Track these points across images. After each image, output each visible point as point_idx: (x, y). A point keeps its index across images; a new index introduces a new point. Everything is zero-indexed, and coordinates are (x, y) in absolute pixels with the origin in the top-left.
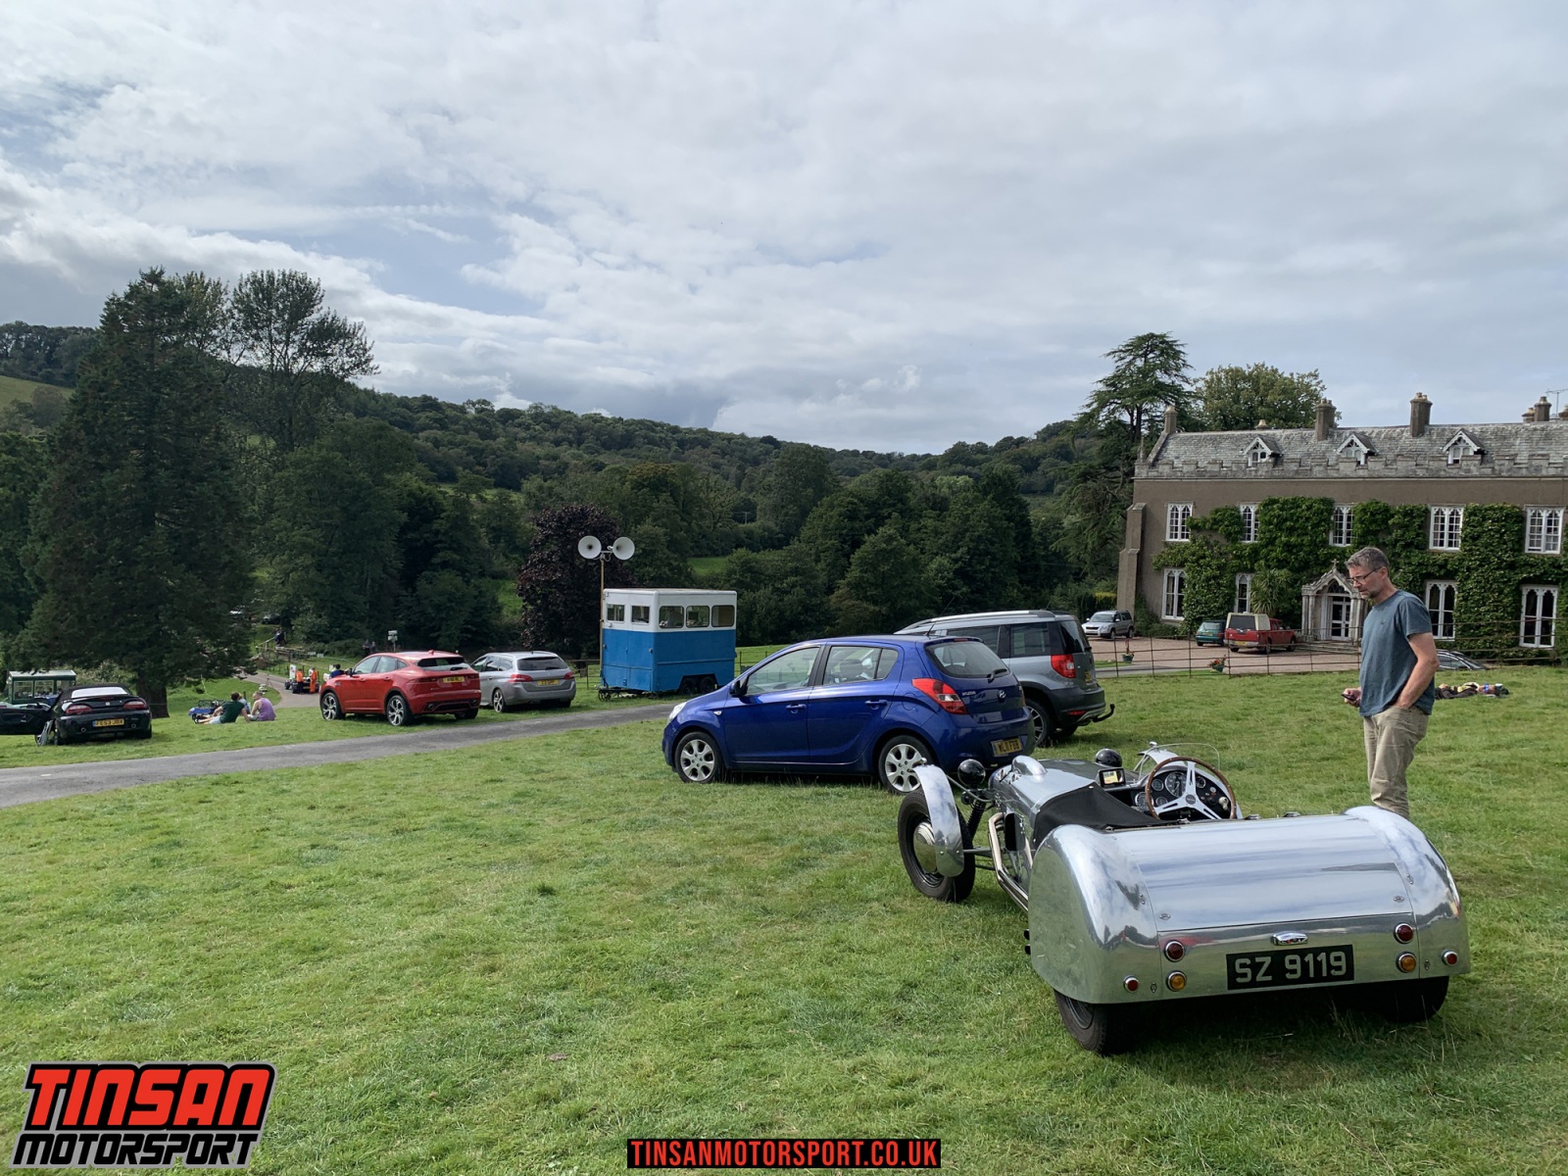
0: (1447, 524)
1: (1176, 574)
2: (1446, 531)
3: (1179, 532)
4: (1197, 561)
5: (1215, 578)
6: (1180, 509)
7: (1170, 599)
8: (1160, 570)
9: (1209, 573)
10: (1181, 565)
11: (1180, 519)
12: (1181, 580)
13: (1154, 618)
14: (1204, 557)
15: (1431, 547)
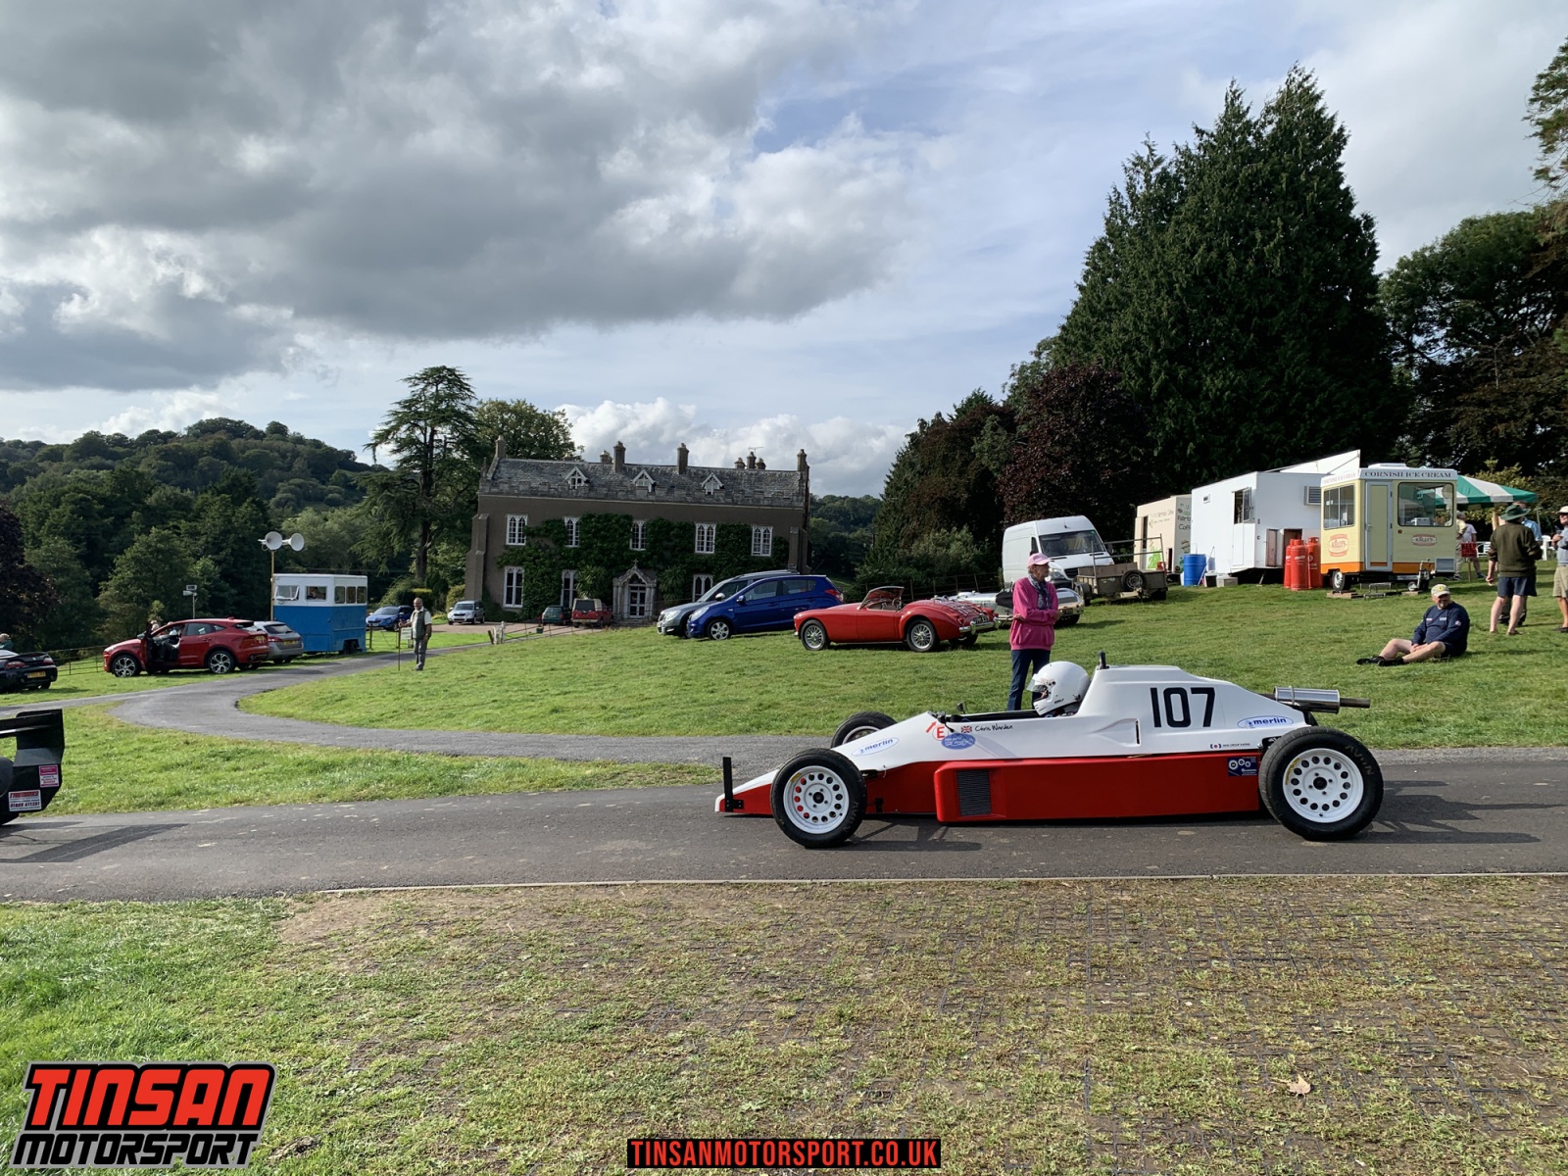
0: (705, 536)
1: (515, 571)
2: (705, 541)
3: (517, 538)
4: (534, 561)
5: (548, 573)
6: (517, 519)
7: (510, 590)
8: (501, 567)
9: (543, 569)
10: (520, 564)
11: (517, 528)
12: (519, 576)
13: (498, 606)
14: (538, 557)
15: (696, 551)
